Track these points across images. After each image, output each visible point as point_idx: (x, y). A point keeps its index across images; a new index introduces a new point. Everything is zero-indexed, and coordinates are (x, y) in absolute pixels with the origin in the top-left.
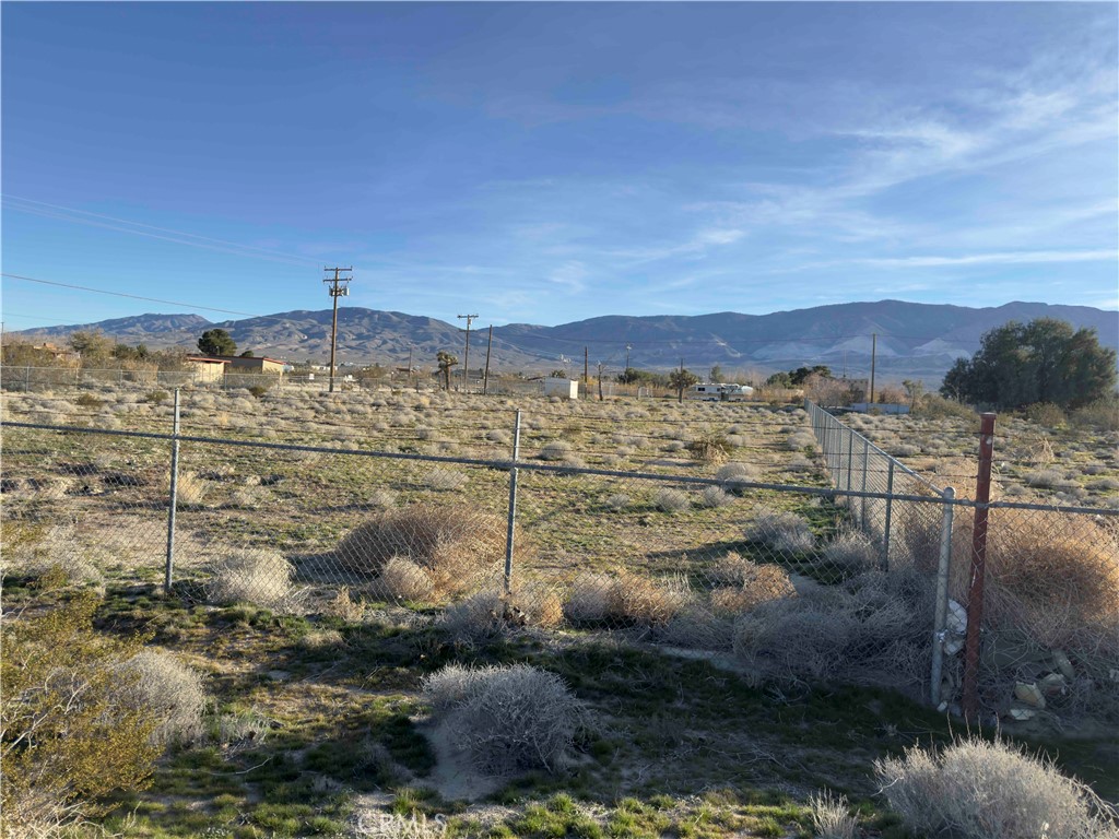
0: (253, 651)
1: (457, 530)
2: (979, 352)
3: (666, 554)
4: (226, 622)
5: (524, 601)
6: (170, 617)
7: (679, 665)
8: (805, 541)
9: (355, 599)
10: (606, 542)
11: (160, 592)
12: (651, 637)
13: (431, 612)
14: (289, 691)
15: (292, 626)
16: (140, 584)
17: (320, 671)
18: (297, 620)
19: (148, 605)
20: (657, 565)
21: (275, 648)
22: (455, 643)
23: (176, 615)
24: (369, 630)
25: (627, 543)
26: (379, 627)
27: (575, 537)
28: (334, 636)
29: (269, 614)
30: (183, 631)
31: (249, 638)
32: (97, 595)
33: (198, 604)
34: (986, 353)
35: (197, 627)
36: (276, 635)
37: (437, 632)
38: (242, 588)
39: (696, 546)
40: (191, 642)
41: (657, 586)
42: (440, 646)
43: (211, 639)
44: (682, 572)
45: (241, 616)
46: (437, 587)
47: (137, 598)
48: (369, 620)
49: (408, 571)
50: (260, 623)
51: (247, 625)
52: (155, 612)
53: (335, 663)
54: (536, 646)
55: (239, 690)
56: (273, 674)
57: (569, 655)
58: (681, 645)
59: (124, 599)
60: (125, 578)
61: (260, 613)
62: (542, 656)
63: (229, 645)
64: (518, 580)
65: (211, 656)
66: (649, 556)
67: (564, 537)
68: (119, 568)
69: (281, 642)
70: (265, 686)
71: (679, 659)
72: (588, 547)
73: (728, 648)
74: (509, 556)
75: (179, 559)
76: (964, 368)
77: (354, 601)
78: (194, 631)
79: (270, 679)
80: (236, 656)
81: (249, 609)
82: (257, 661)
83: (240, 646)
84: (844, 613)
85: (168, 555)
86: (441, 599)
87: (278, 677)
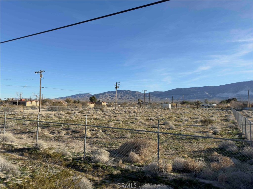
0: (102, 175)
1: (145, 145)
3: (197, 151)
4: (96, 167)
5: (162, 166)
6: (85, 165)
7: (204, 185)
8: (235, 148)
9: (123, 162)
10: (181, 148)
11: (83, 159)
12: (195, 176)
13: (140, 166)
14: (110, 186)
15: (110, 169)
16: (79, 157)
17: (116, 181)
18: (111, 167)
19: (80, 162)
20: (195, 155)
21: (107, 174)
22: (147, 176)
23: (86, 165)
24: (127, 171)
25: (187, 148)
26: (129, 170)
27: (173, 146)
28: (119, 172)
29: (105, 166)
30: (87, 169)
31: (101, 171)
32: (71, 159)
33: (91, 162)
35: (90, 168)
36: (107, 171)
37: (142, 172)
38: (99, 159)
39: (205, 149)
40: (89, 172)
41: (196, 161)
42: (143, 176)
43: (93, 171)
44: (202, 157)
45: (99, 166)
46: (141, 160)
47: (78, 161)
48: (127, 168)
49: (135, 156)
50: (103, 168)
51: (100, 168)
52: (82, 164)
53: (120, 179)
54: (166, 178)
55: (99, 185)
56: (106, 181)
57: (174, 180)
58: (204, 179)
59: (76, 161)
60: (76, 155)
61: (103, 165)
62: (168, 180)
63: (97, 173)
64: (161, 160)
65: (93, 176)
66: (193, 152)
67: (171, 146)
68: (74, 153)
69: (108, 173)
70: (105, 184)
71: (204, 183)
72: (177, 149)
73: (217, 180)
74: (158, 152)
75: (86, 151)
77: (123, 163)
78: (90, 169)
79: (106, 183)
80: (98, 176)
81: (101, 164)
82: (103, 177)
83: (99, 173)
85: (84, 149)
86: (142, 163)
87: (107, 182)
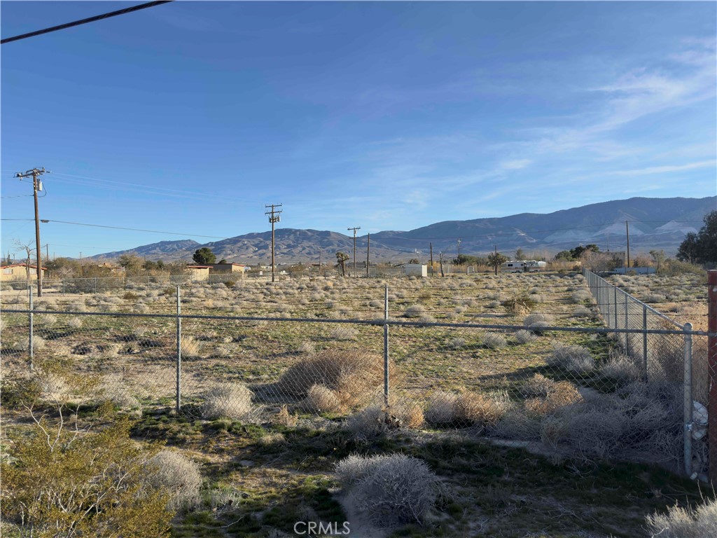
0: (230, 448)
1: (354, 366)
2: (704, 228)
3: (491, 377)
4: (213, 430)
5: (397, 411)
6: (180, 428)
7: (505, 451)
8: (588, 364)
9: (292, 412)
10: (450, 370)
11: (174, 412)
12: (485, 433)
13: (339, 420)
14: (253, 473)
15: (253, 431)
16: (162, 408)
17: (271, 460)
18: (257, 427)
19: (167, 421)
20: (486, 385)
21: (244, 446)
22: (355, 440)
23: (184, 426)
24: (301, 432)
25: (465, 370)
26: (307, 430)
27: (430, 367)
28: (280, 436)
29: (239, 424)
30: (188, 437)
31: (228, 440)
32: (137, 415)
33: (197, 419)
34: (708, 228)
35: (196, 434)
36: (244, 438)
37: (343, 433)
38: (222, 408)
39: (512, 371)
40: (193, 443)
41: (488, 398)
42: (346, 442)
43: (205, 441)
44: (505, 388)
45: (222, 426)
46: (342, 403)
47: (161, 417)
48: (301, 426)
49: (323, 393)
50: (234, 430)
51: (226, 432)
52: (171, 425)
53: (281, 455)
54: (408, 441)
55: (223, 473)
56: (243, 463)
57: (429, 447)
58: (505, 438)
59: (153, 418)
60: (153, 404)
61: (234, 424)
62: (412, 448)
63: (215, 445)
64: (393, 398)
65: (205, 452)
66: (479, 378)
67: (422, 368)
68: (149, 398)
69: (247, 442)
70: (238, 470)
71: (505, 448)
72: (439, 374)
73: (538, 439)
74: (386, 382)
75: (184, 391)
76: (693, 239)
77: (291, 414)
78: (195, 436)
79: (242, 466)
80: (220, 451)
81: (227, 421)
82: (233, 454)
83: (222, 445)
84: (617, 412)
85: (178, 389)
86: (345, 411)
87: (246, 464)
